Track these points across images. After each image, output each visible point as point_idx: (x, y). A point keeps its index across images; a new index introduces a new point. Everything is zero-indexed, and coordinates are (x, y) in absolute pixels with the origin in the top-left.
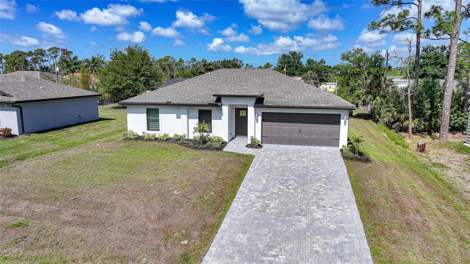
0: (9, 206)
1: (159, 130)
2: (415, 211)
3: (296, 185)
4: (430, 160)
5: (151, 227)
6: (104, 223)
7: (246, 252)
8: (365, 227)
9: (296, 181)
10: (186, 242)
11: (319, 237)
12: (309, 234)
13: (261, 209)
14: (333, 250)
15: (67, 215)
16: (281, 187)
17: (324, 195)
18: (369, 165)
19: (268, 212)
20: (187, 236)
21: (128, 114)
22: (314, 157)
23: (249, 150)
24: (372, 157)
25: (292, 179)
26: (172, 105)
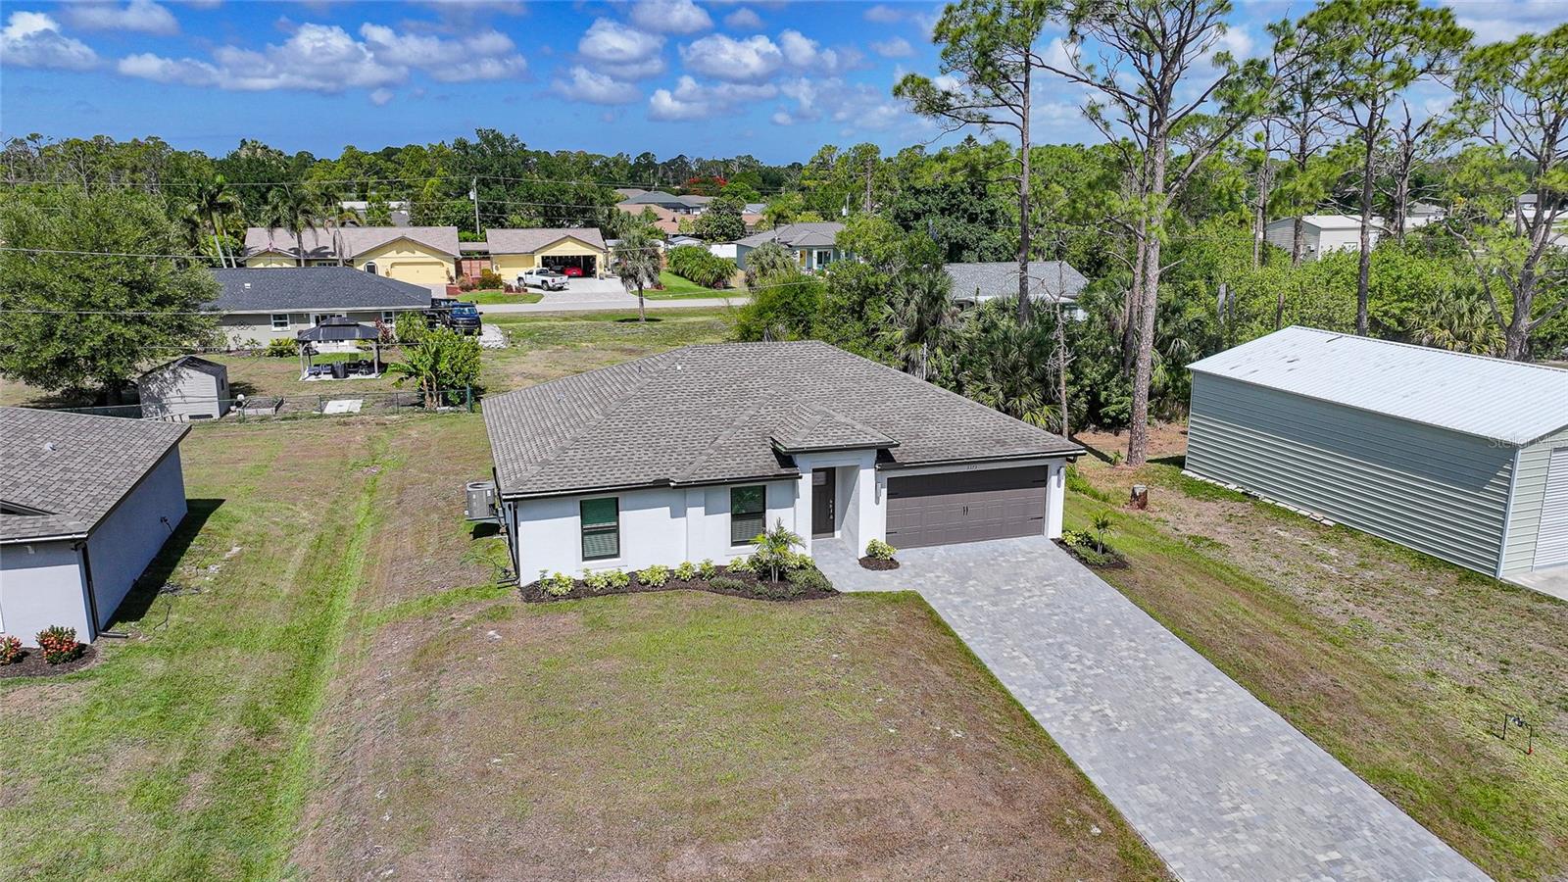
1: (617, 557)
2: (1306, 666)
3: (1090, 655)
4: (1176, 529)
5: (1014, 820)
7: (1192, 816)
8: (1284, 717)
9: (1078, 646)
10: (1097, 830)
11: (1250, 756)
12: (1230, 754)
13: (1106, 727)
14: (1293, 773)
16: (1071, 665)
17: (1158, 666)
19: (1121, 729)
20: (1085, 818)
21: (522, 523)
22: (1032, 574)
23: (881, 576)
25: (1066, 643)
26: (674, 487)
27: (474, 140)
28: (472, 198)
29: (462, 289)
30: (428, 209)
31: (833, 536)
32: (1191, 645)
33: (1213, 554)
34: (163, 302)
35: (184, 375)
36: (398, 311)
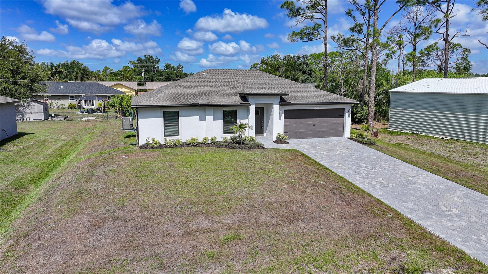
1: (178, 135)
4: (390, 142)
10: (390, 215)
11: (448, 194)
12: (440, 194)
13: (383, 186)
14: (470, 200)
19: (390, 186)
20: (385, 211)
26: (201, 106)
27: (143, 58)
28: (142, 75)
30: (128, 79)
31: (263, 136)
32: (410, 164)
33: (407, 146)
34: (24, 78)
35: (32, 105)
36: (112, 96)
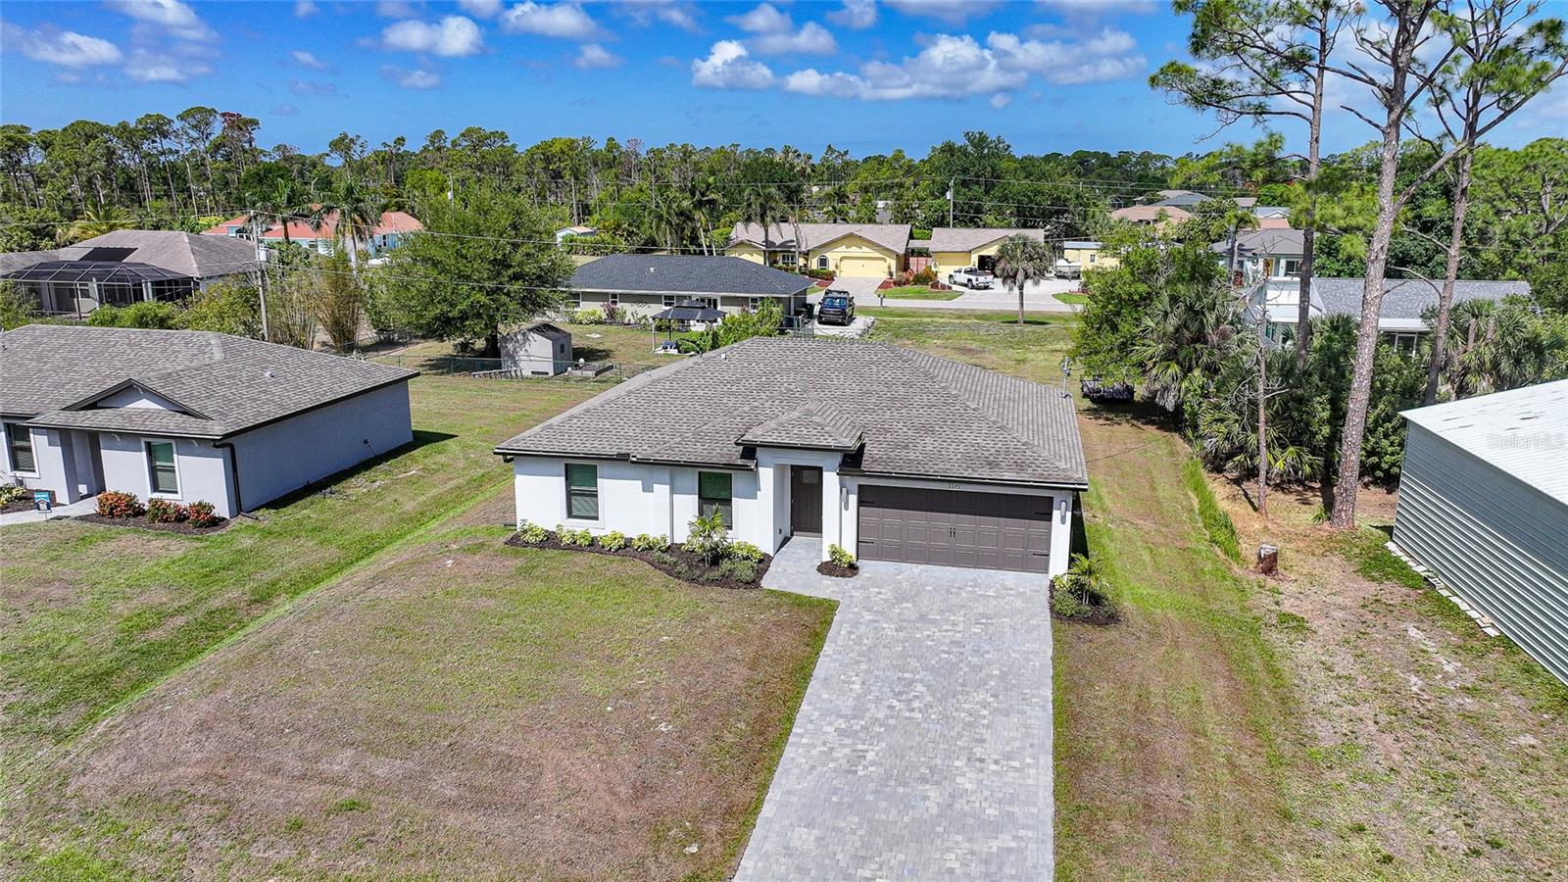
0: (317, 759)
1: (597, 518)
2: (1175, 772)
3: (930, 699)
4: (1277, 603)
5: (622, 814)
6: (525, 805)
7: (813, 871)
8: (1057, 812)
9: (929, 687)
10: (694, 849)
11: (959, 838)
12: (940, 829)
13: (847, 767)
14: (983, 868)
15: (444, 785)
16: (895, 703)
17: (988, 727)
18: (1111, 634)
19: (860, 773)
20: (696, 836)
21: (518, 476)
22: (981, 609)
23: (824, 581)
24: (1127, 604)
25: (922, 681)
26: (633, 462)
27: (960, 141)
28: (948, 198)
29: (895, 283)
32: (1057, 715)
33: (1276, 638)
34: (516, 277)
35: (530, 338)
36: (762, 298)
